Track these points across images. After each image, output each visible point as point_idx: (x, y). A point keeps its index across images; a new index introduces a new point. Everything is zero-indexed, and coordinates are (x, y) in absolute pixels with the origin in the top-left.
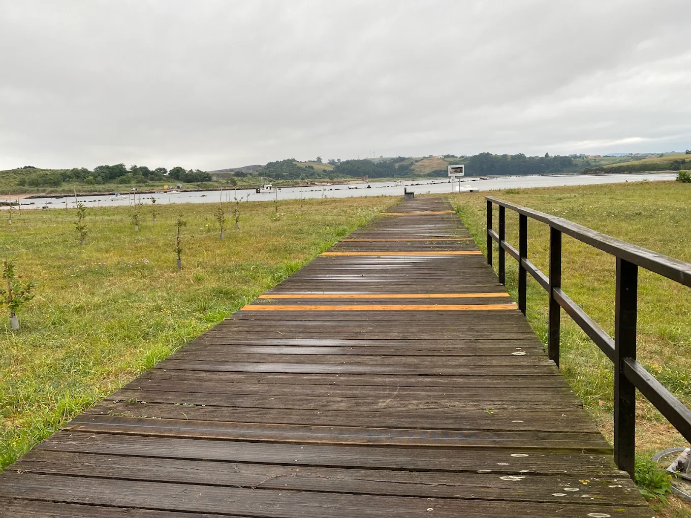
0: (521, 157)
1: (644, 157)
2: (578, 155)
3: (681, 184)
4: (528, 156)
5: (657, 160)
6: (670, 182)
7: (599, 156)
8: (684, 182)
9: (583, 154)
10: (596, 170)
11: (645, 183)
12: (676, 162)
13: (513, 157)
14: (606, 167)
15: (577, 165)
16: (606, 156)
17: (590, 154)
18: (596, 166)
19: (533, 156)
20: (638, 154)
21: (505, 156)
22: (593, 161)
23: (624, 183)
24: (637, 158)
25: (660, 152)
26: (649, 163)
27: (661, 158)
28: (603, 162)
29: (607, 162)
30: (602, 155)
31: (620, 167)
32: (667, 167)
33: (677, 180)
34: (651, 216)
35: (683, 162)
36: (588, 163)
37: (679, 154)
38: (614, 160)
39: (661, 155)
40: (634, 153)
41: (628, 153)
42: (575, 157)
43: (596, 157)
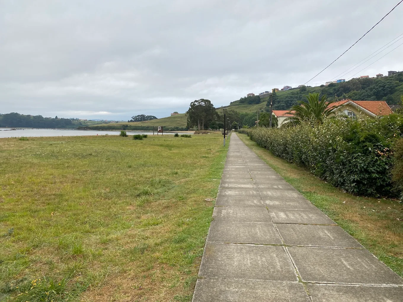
0: (40, 117)
1: (109, 122)
2: (75, 118)
3: (122, 137)
4: (44, 117)
5: (115, 124)
6: (117, 136)
7: (87, 120)
8: (123, 136)
9: (78, 118)
10: (85, 128)
11: (106, 136)
12: (124, 126)
13: (35, 117)
14: (90, 126)
15: (74, 124)
16: (90, 120)
17: (82, 118)
18: (85, 125)
19: (48, 117)
20: (106, 120)
21: (29, 116)
22: (83, 122)
23: (96, 136)
24: (105, 122)
25: (117, 120)
26: (112, 125)
27: (117, 123)
28: (89, 124)
29: (91, 124)
30: (88, 120)
31: (97, 127)
32: (119, 128)
33: (120, 135)
34: (97, 156)
35: (127, 126)
36: (80, 124)
37: (125, 122)
38: (94, 123)
39: (117, 122)
40: (104, 120)
41: (101, 120)
42: (73, 119)
43: (85, 120)
